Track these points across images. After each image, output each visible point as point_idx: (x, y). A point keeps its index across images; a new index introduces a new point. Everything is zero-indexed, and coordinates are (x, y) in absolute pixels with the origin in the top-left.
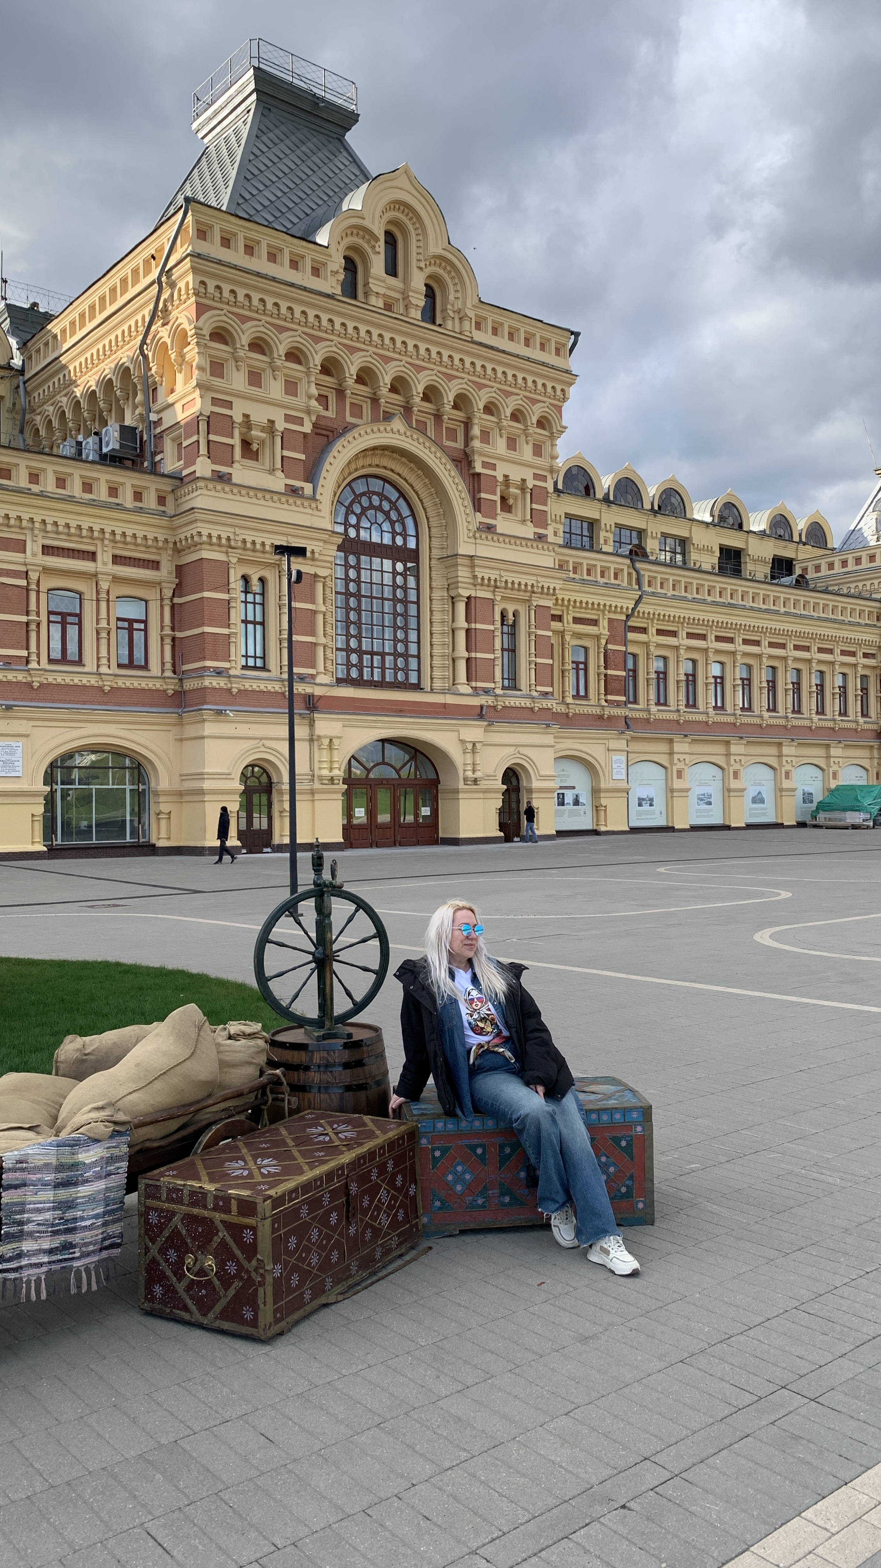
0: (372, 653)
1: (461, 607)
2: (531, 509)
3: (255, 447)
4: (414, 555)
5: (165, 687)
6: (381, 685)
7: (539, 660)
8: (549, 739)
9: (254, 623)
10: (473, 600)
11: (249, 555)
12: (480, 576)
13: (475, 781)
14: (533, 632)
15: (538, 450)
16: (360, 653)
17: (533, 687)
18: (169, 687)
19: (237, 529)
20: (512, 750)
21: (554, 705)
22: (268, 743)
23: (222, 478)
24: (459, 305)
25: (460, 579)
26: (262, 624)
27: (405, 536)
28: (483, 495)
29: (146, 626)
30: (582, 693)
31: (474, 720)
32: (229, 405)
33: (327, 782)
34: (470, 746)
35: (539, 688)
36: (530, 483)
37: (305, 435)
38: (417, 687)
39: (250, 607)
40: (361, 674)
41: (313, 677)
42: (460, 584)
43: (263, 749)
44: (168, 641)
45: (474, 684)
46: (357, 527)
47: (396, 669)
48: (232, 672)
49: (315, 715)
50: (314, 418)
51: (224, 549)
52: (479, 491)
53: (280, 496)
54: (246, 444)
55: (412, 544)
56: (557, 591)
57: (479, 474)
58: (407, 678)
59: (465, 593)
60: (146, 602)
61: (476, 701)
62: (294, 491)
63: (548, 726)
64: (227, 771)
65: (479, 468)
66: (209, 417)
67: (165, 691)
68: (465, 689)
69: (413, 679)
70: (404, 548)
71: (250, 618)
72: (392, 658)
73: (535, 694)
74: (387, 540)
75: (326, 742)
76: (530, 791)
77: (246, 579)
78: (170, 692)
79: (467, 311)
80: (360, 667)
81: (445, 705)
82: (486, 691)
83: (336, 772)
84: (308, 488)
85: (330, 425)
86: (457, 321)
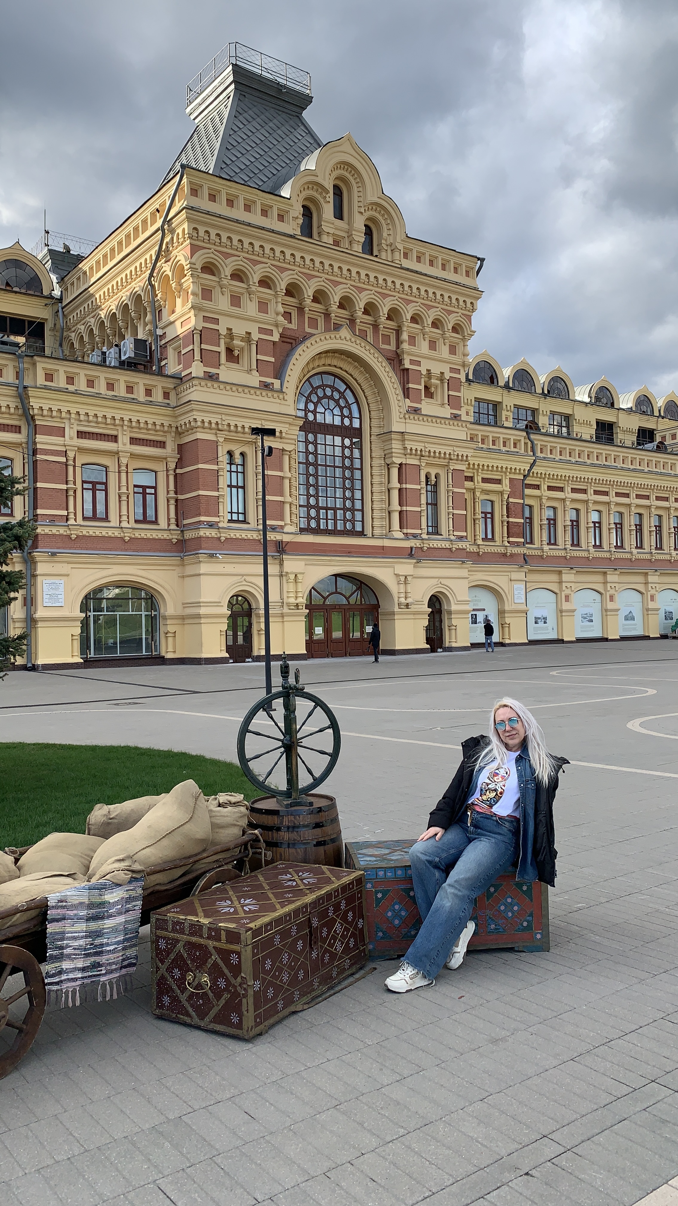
0: (327, 509)
1: (395, 472)
2: (448, 395)
3: (236, 353)
4: (358, 432)
5: (171, 537)
6: (334, 532)
7: (455, 512)
8: (464, 573)
9: (237, 487)
10: (404, 466)
11: (233, 436)
12: (409, 447)
13: (407, 606)
14: (451, 490)
15: (453, 350)
16: (318, 508)
17: (451, 532)
18: (174, 537)
19: (223, 416)
20: (435, 581)
21: (468, 546)
22: (248, 579)
23: (211, 377)
24: (391, 240)
25: (393, 450)
26: (243, 488)
27: (351, 418)
28: (411, 385)
29: (156, 491)
30: (490, 536)
31: (406, 558)
32: (216, 321)
33: (293, 607)
34: (403, 579)
35: (455, 533)
36: (447, 376)
37: (274, 343)
38: (362, 534)
39: (234, 475)
40: (318, 524)
41: (282, 527)
42: (393, 454)
43: (244, 583)
44: (172, 502)
45: (405, 531)
46: (314, 412)
47: (345, 520)
48: (220, 525)
49: (284, 557)
50: (281, 330)
51: (214, 431)
52: (408, 383)
53: (255, 390)
54: (229, 351)
55: (356, 424)
56: (469, 458)
57: (408, 370)
58: (354, 527)
59: (398, 461)
60: (156, 472)
61: (407, 544)
62: (266, 386)
63: (463, 562)
64: (218, 600)
65: (407, 365)
66: (201, 331)
67: (170, 540)
68: (399, 535)
69: (358, 528)
70: (350, 428)
71: (234, 483)
72: (342, 511)
73: (452, 538)
74: (337, 421)
75: (292, 577)
76: (450, 613)
77: (230, 453)
78: (175, 541)
79: (397, 244)
80: (318, 519)
81: (383, 547)
82: (415, 536)
83: (300, 600)
84: (277, 383)
85: (294, 335)
86: (389, 251)
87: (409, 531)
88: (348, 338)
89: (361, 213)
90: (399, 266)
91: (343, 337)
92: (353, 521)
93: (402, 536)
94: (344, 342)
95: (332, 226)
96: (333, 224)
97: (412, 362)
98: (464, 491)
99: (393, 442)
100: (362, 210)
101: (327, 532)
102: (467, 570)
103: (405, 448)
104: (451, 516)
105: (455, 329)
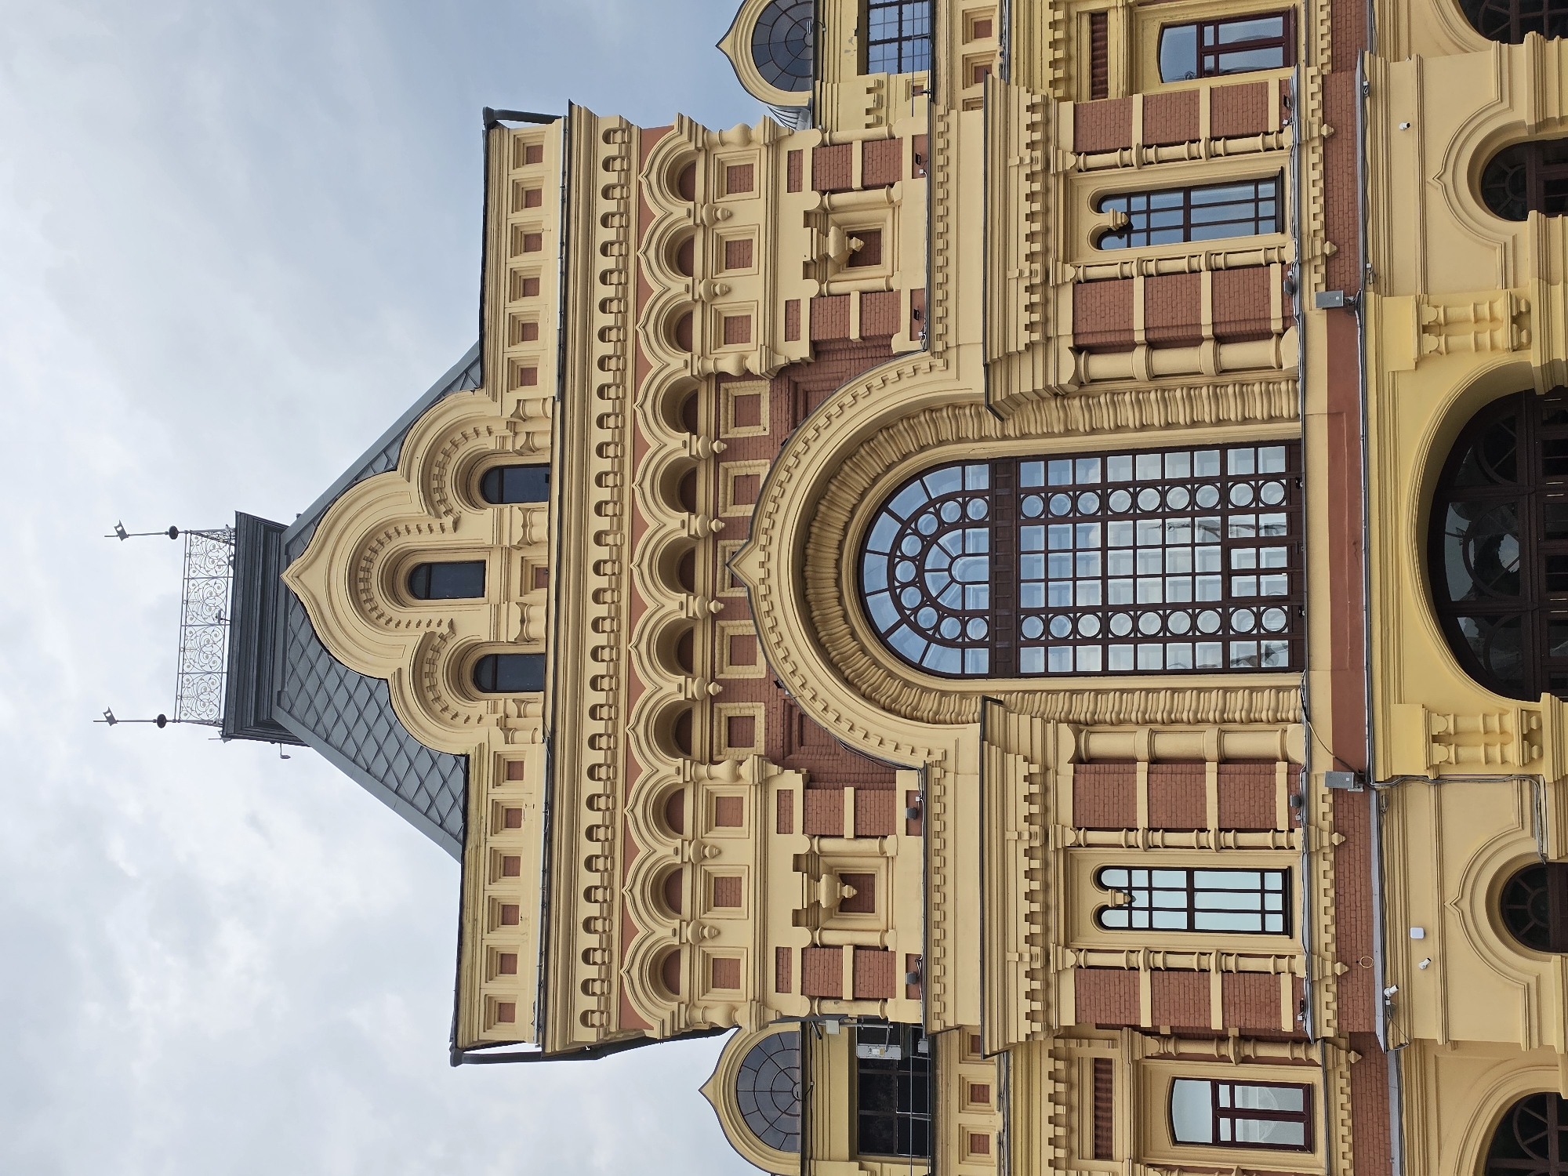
87: (1276, 311)
88: (761, 556)
89: (456, 524)
90: (558, 405)
91: (761, 573)
92: (1256, 480)
93: (1293, 334)
94: (772, 565)
95: (504, 607)
96: (498, 607)
97: (792, 335)
98: (1137, 99)
99: (1015, 391)
100: (448, 521)
101: (1297, 570)
102: (1393, 65)
103: (1031, 346)
104: (1219, 146)
105: (681, 182)
